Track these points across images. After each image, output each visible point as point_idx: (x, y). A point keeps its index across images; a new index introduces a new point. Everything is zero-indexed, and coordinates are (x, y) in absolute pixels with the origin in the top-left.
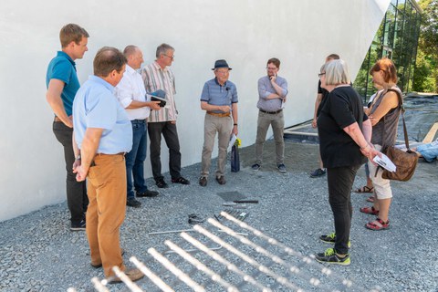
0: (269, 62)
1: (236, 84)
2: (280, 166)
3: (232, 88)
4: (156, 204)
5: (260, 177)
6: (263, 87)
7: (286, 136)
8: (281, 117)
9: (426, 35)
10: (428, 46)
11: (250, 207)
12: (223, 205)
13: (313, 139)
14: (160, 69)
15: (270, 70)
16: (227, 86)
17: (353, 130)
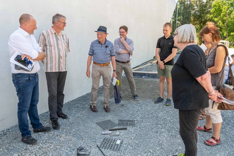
0: (120, 28)
2: (135, 97)
3: (110, 46)
4: (50, 138)
5: (123, 105)
7: (134, 74)
8: (129, 65)
9: (193, 15)
10: (195, 21)
11: (122, 134)
12: (102, 134)
13: (149, 75)
14: (55, 33)
15: (122, 33)
16: (106, 44)
17: (205, 79)
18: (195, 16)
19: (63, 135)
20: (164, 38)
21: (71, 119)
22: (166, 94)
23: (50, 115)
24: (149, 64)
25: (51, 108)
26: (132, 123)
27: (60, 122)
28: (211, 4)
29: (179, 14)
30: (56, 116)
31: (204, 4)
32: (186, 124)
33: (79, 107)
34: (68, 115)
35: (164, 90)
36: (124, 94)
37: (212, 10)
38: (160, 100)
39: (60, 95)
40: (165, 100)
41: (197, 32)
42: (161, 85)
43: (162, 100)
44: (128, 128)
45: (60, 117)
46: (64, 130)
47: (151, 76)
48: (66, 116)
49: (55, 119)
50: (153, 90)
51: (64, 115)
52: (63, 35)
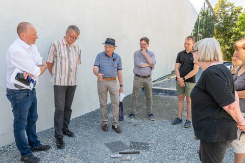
0: (141, 40)
1: (121, 56)
2: (150, 115)
3: (118, 59)
4: (53, 158)
5: (136, 125)
6: (138, 59)
9: (217, 28)
10: (218, 34)
11: (133, 159)
12: (111, 157)
13: (166, 92)
14: (67, 44)
15: (143, 46)
16: (113, 57)
17: (234, 108)
18: (219, 28)
19: (68, 156)
20: (185, 52)
21: (78, 137)
22: (185, 114)
23: (55, 132)
24: (166, 79)
25: (56, 124)
26: (145, 146)
27: (66, 140)
28: (237, 16)
29: (201, 26)
30: (61, 134)
31: (229, 16)
32: (210, 157)
33: (87, 125)
34: (75, 133)
35: (183, 110)
36: (138, 112)
37: (238, 23)
38: (178, 121)
39: (68, 110)
40: (184, 122)
41: (221, 46)
42: (180, 104)
43: (181, 121)
44: (141, 152)
45: (65, 135)
46: (70, 150)
47: (168, 92)
48: (72, 133)
49: (60, 137)
50: (170, 109)
51: (70, 132)
52: (75, 47)
